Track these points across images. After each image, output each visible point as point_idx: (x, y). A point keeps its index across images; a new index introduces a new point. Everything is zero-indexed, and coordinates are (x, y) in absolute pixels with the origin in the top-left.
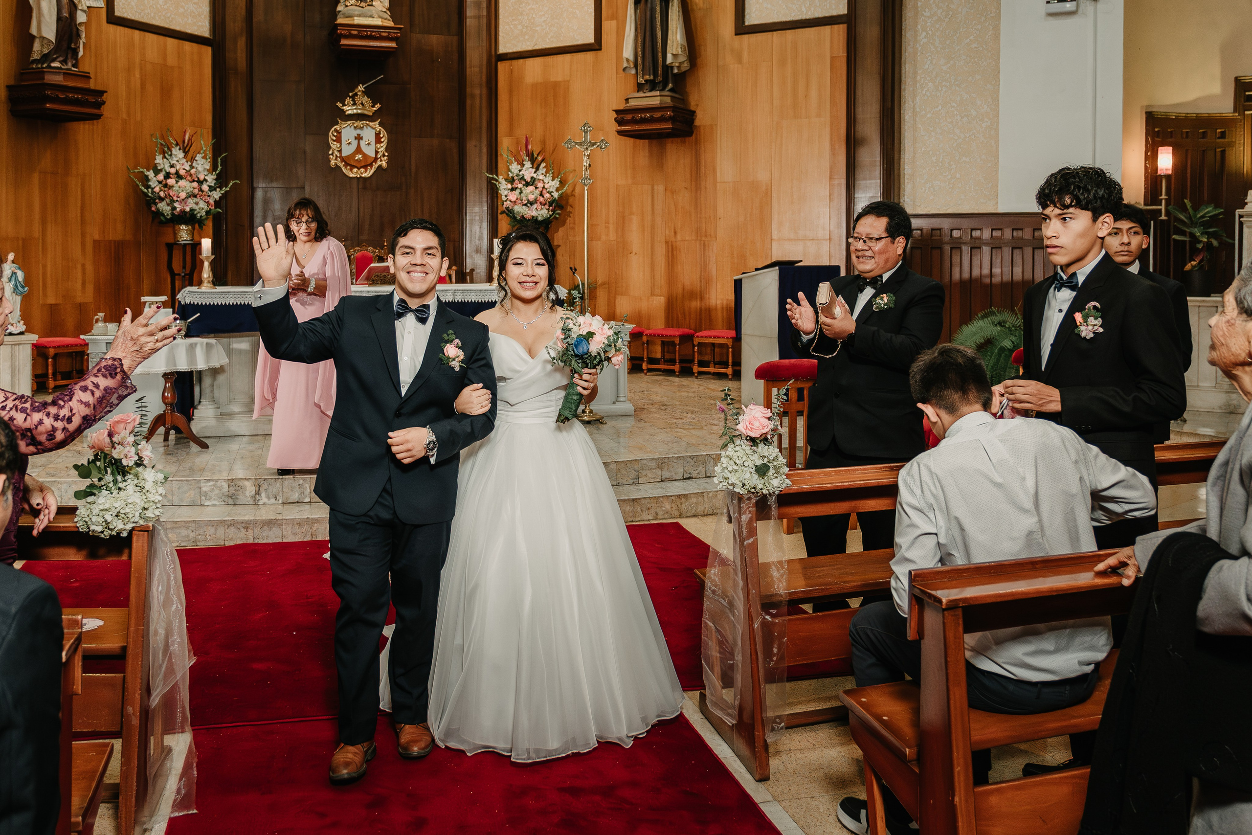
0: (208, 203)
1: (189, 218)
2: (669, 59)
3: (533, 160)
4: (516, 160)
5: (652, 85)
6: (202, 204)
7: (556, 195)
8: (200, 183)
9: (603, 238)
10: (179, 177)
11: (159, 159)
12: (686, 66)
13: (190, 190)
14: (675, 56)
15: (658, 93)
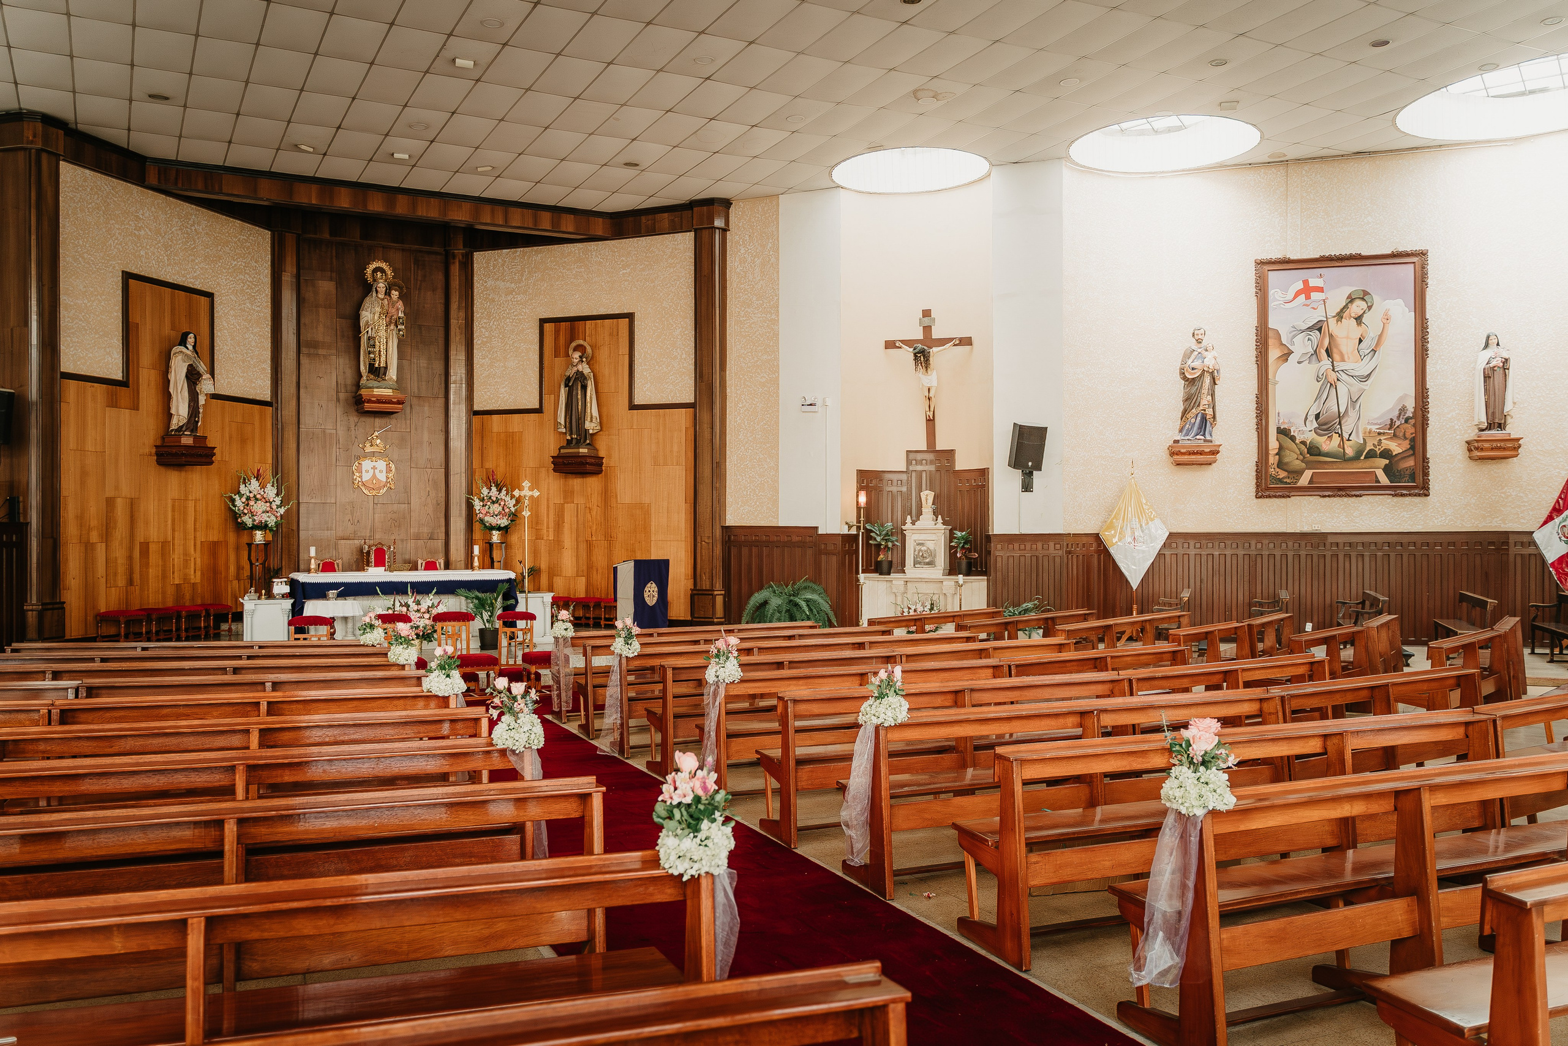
0: (277, 517)
1: (263, 527)
2: (587, 426)
3: (497, 486)
4: (486, 485)
5: (576, 441)
6: (273, 518)
7: (513, 509)
8: (271, 503)
9: (545, 538)
10: (257, 499)
11: (242, 487)
12: (599, 428)
13: (264, 508)
14: (589, 422)
15: (578, 446)
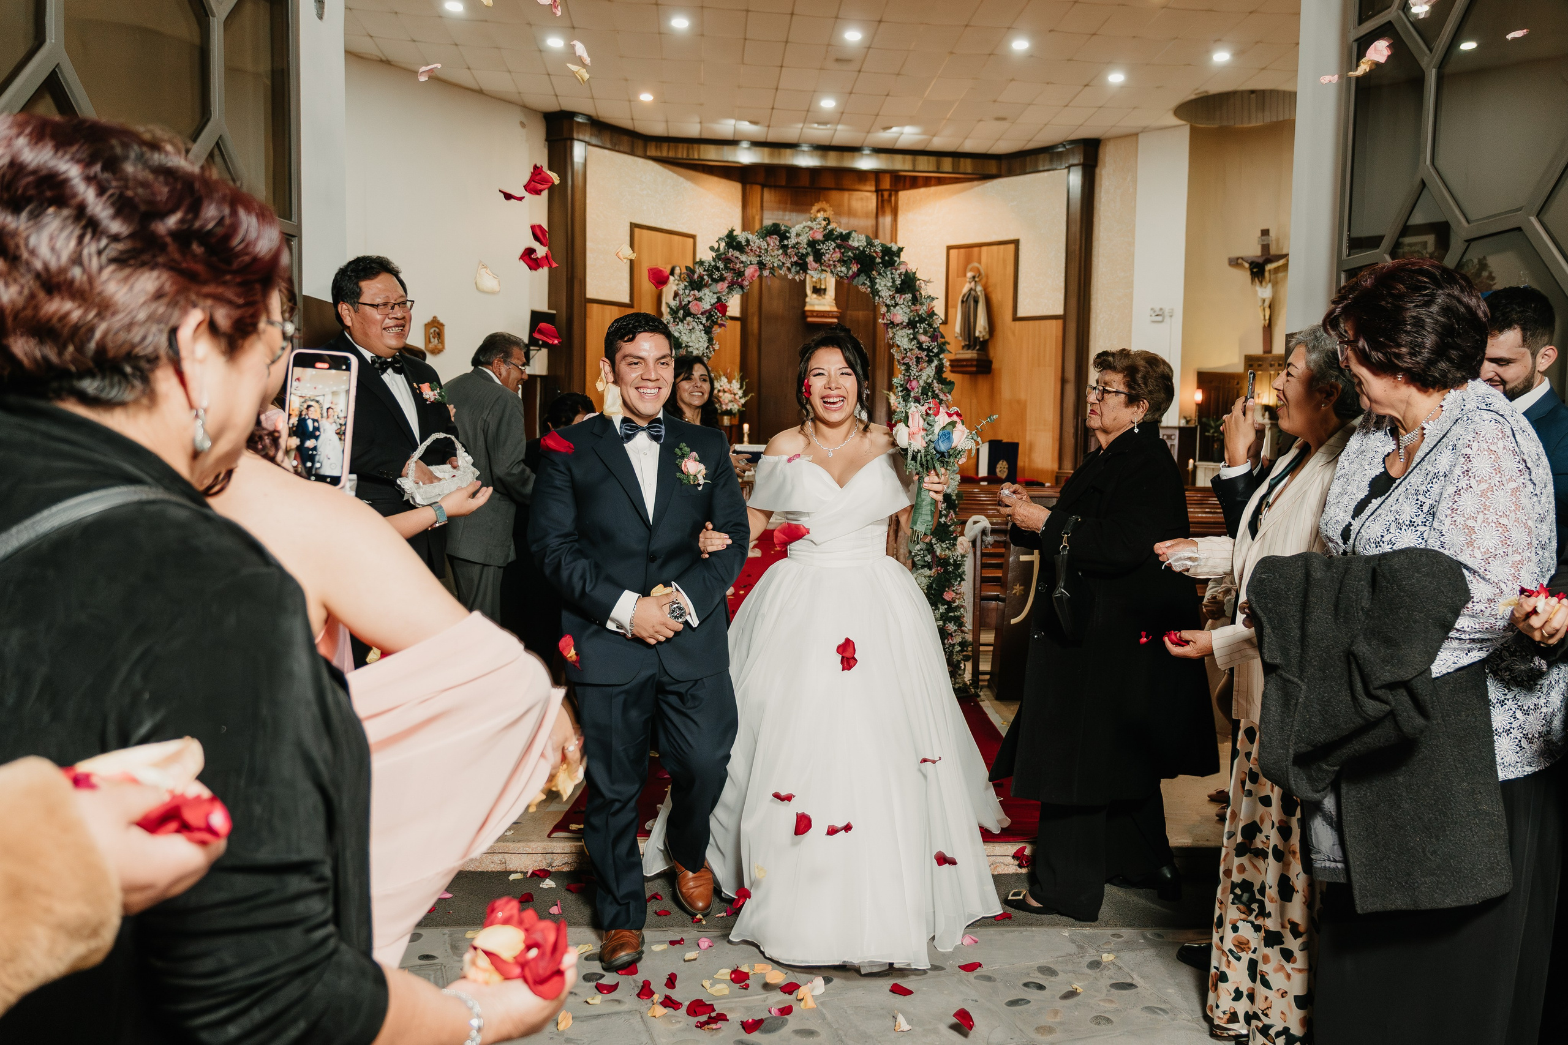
0: (740, 405)
1: (729, 413)
2: (977, 334)
5: (968, 347)
6: (736, 406)
8: (735, 394)
10: (724, 391)
12: (987, 337)
13: (730, 398)
14: (980, 332)
15: (969, 351)
